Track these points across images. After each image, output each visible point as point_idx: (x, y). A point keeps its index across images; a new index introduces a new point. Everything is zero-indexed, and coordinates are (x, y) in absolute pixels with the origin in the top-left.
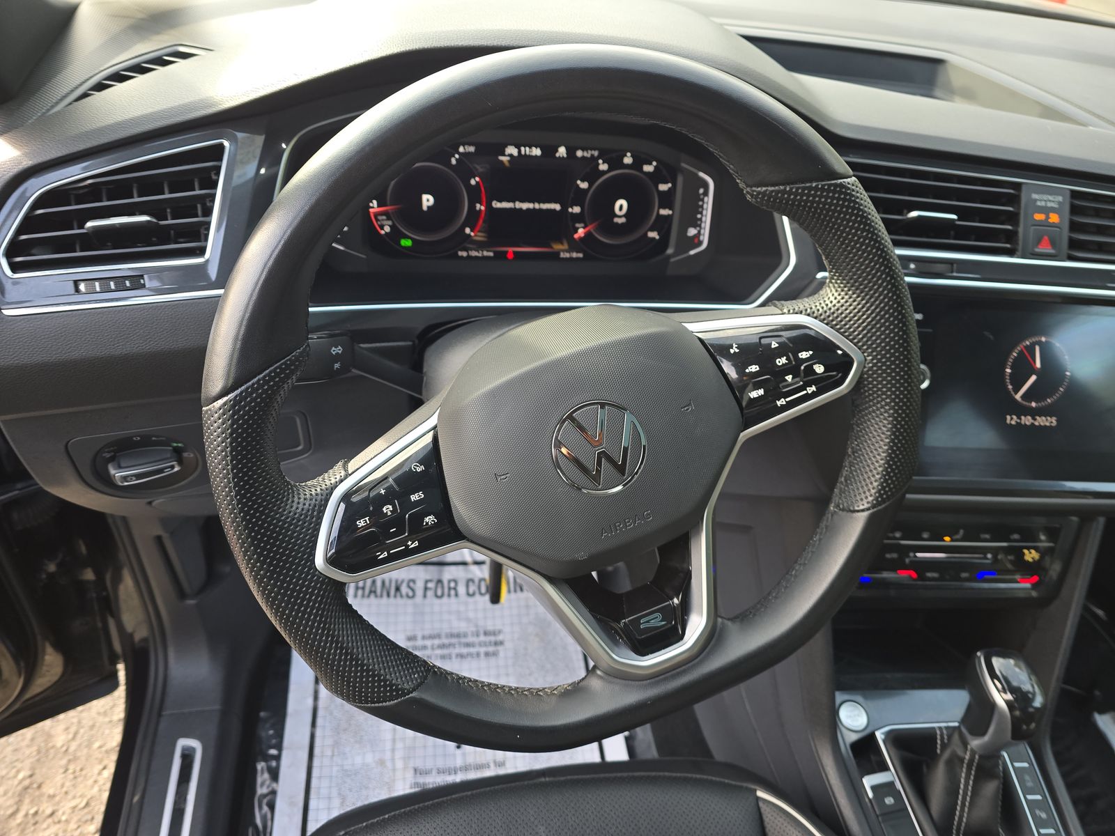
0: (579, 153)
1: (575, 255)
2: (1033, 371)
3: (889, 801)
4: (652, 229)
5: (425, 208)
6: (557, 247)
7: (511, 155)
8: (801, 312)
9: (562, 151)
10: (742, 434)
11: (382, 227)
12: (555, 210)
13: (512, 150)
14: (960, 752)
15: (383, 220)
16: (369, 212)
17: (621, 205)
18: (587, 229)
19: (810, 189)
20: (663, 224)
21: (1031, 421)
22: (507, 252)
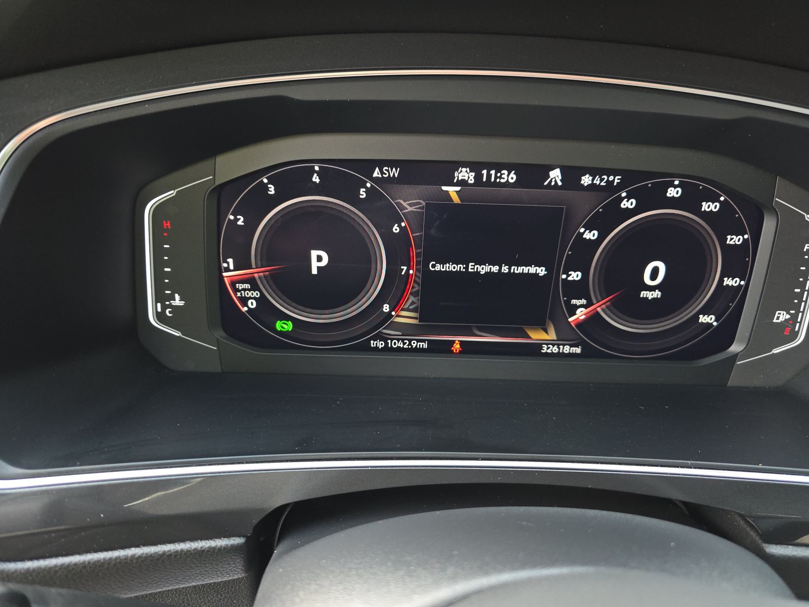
0: (586, 180)
1: (567, 349)
4: (705, 311)
5: (314, 271)
6: (537, 336)
7: (462, 183)
11: (244, 301)
12: (536, 275)
13: (465, 175)
15: (245, 290)
16: (222, 278)
17: (654, 270)
18: (592, 309)
20: (727, 302)
22: (450, 343)
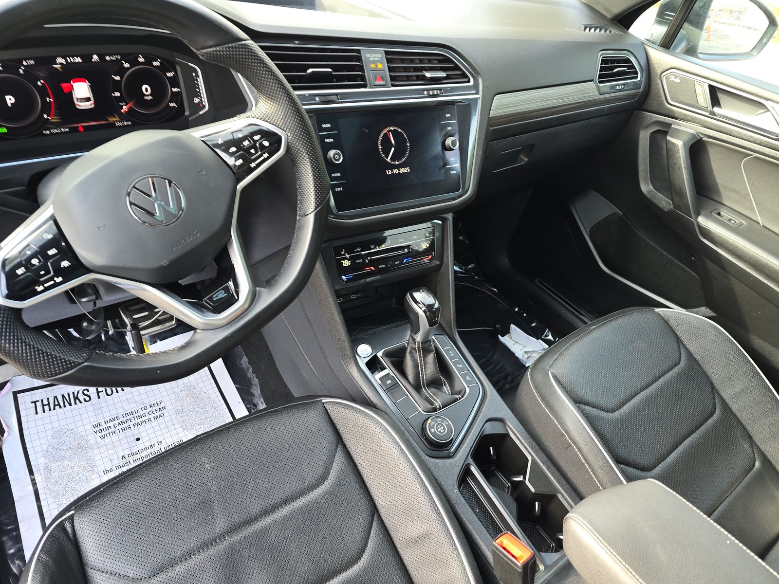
0: (108, 58)
1: (125, 123)
2: (391, 146)
3: (389, 382)
4: (171, 102)
5: (10, 105)
6: (112, 119)
7: (61, 64)
8: (250, 117)
9: (95, 58)
10: (238, 187)
13: (60, 60)
14: (414, 346)
17: (146, 89)
18: (128, 106)
19: (229, 48)
20: (177, 97)
21: (398, 171)
22: (78, 127)
